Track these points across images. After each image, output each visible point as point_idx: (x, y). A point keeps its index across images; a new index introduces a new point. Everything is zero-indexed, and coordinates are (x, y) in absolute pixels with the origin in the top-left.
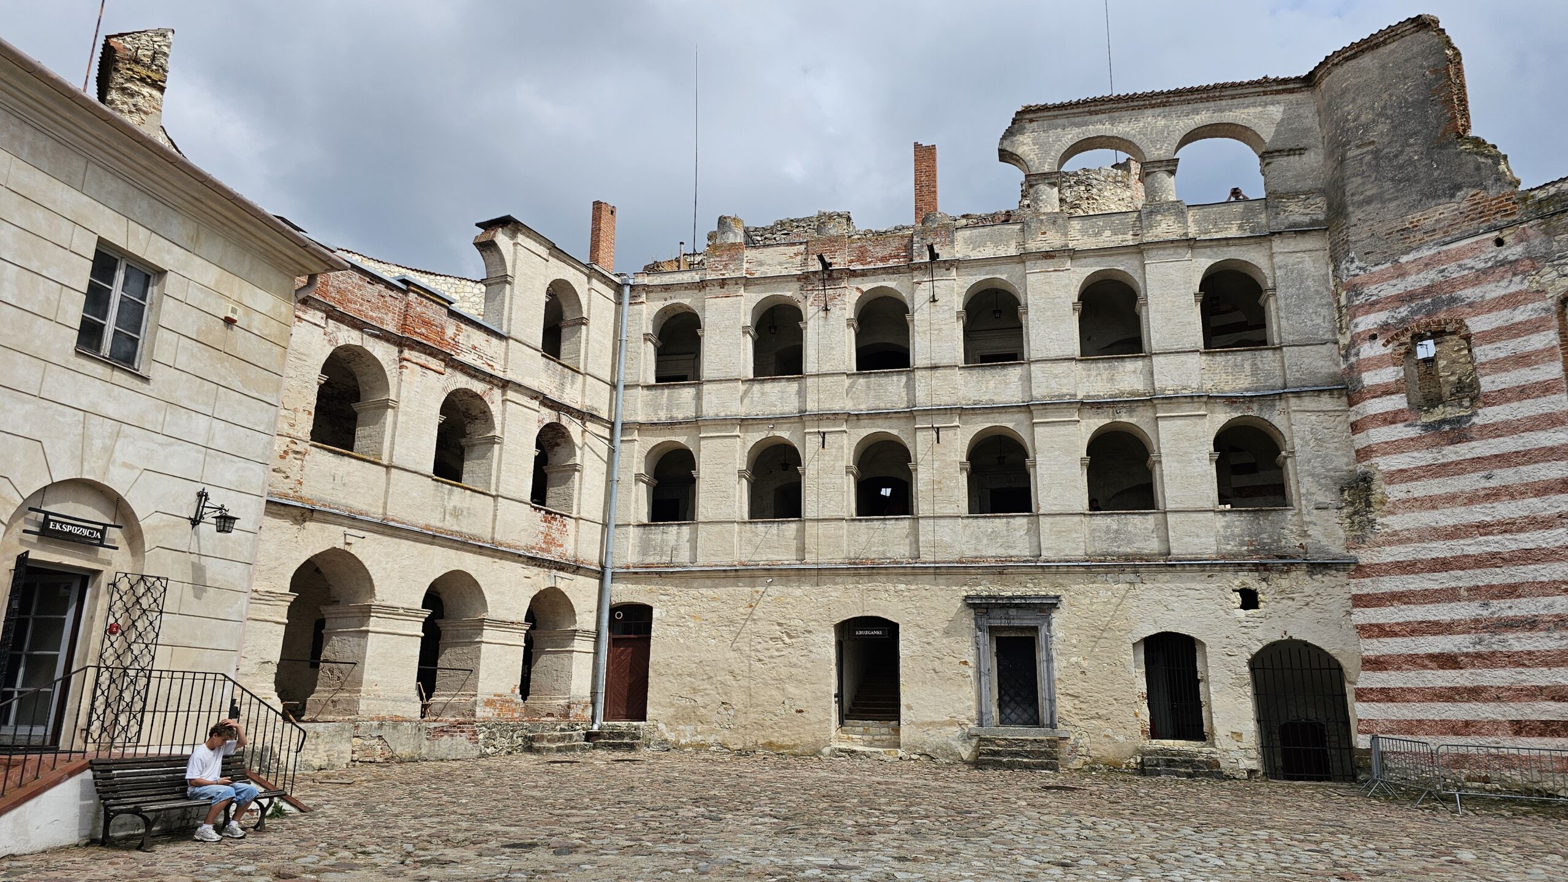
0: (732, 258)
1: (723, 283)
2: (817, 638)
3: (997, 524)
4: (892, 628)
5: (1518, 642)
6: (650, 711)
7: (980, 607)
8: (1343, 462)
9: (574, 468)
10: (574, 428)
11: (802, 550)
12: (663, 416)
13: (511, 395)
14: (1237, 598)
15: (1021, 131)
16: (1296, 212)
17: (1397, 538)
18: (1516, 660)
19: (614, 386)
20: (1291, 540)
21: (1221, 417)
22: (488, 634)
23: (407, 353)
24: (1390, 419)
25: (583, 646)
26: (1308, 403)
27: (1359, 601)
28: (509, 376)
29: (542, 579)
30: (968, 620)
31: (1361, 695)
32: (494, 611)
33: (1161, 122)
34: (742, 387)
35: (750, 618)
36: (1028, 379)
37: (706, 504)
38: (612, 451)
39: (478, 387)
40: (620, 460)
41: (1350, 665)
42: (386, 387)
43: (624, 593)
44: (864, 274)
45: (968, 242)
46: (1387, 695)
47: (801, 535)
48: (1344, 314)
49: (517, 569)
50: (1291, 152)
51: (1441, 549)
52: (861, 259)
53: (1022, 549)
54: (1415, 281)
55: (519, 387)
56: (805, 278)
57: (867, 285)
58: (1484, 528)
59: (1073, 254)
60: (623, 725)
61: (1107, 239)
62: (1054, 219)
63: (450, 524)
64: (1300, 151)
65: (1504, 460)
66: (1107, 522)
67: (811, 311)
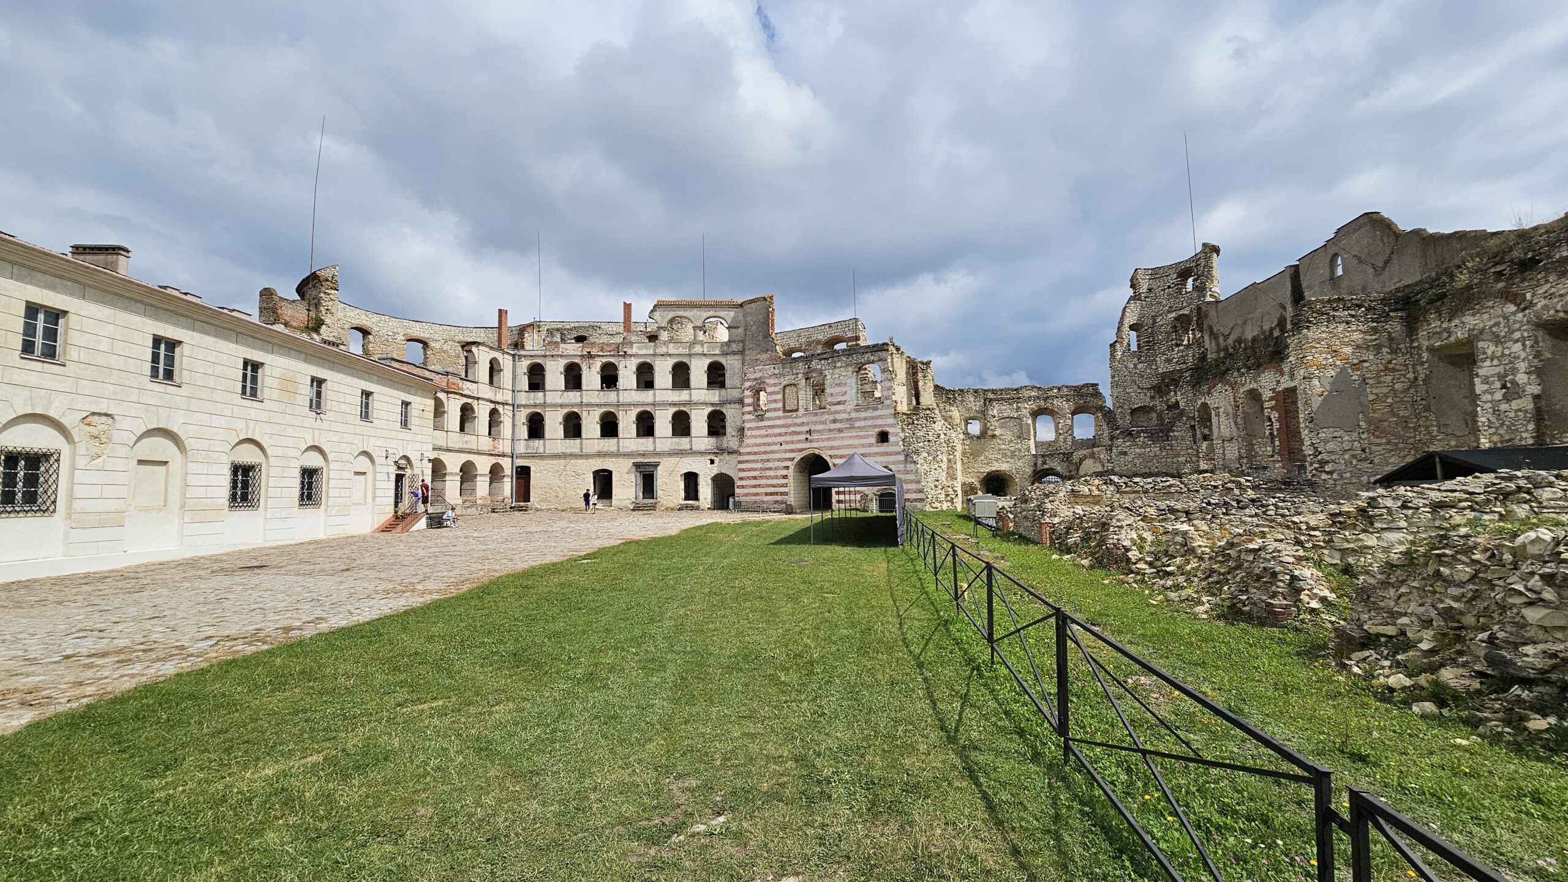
0: (556, 347)
1: (553, 356)
2: (587, 476)
3: (643, 440)
4: (610, 472)
5: (768, 473)
6: (531, 499)
7: (637, 466)
8: (739, 423)
9: (501, 422)
10: (500, 408)
11: (582, 448)
12: (532, 402)
13: (480, 402)
14: (709, 462)
15: (656, 311)
16: (734, 347)
17: (748, 446)
18: (767, 478)
19: (513, 391)
20: (725, 445)
21: (710, 409)
22: (478, 478)
23: (449, 395)
24: (749, 413)
25: (507, 480)
26: (732, 406)
27: (739, 462)
28: (480, 395)
29: (493, 460)
30: (634, 469)
31: (738, 487)
32: (479, 472)
33: (699, 313)
34: (560, 393)
35: (564, 470)
36: (654, 395)
37: (548, 433)
38: (514, 415)
39: (470, 401)
40: (517, 417)
41: (736, 479)
42: (444, 407)
43: (520, 462)
44: (603, 356)
45: (637, 347)
46: (743, 487)
47: (581, 444)
48: (743, 381)
49: (486, 457)
50: (735, 328)
51: (756, 449)
52: (602, 350)
53: (651, 448)
54: (758, 375)
55: (483, 399)
56: (582, 356)
57: (604, 360)
58: (765, 444)
59: (670, 355)
60: (522, 504)
61: (681, 351)
62: (665, 343)
63: (465, 446)
64: (737, 328)
65: (770, 427)
66: (676, 440)
67: (584, 367)
